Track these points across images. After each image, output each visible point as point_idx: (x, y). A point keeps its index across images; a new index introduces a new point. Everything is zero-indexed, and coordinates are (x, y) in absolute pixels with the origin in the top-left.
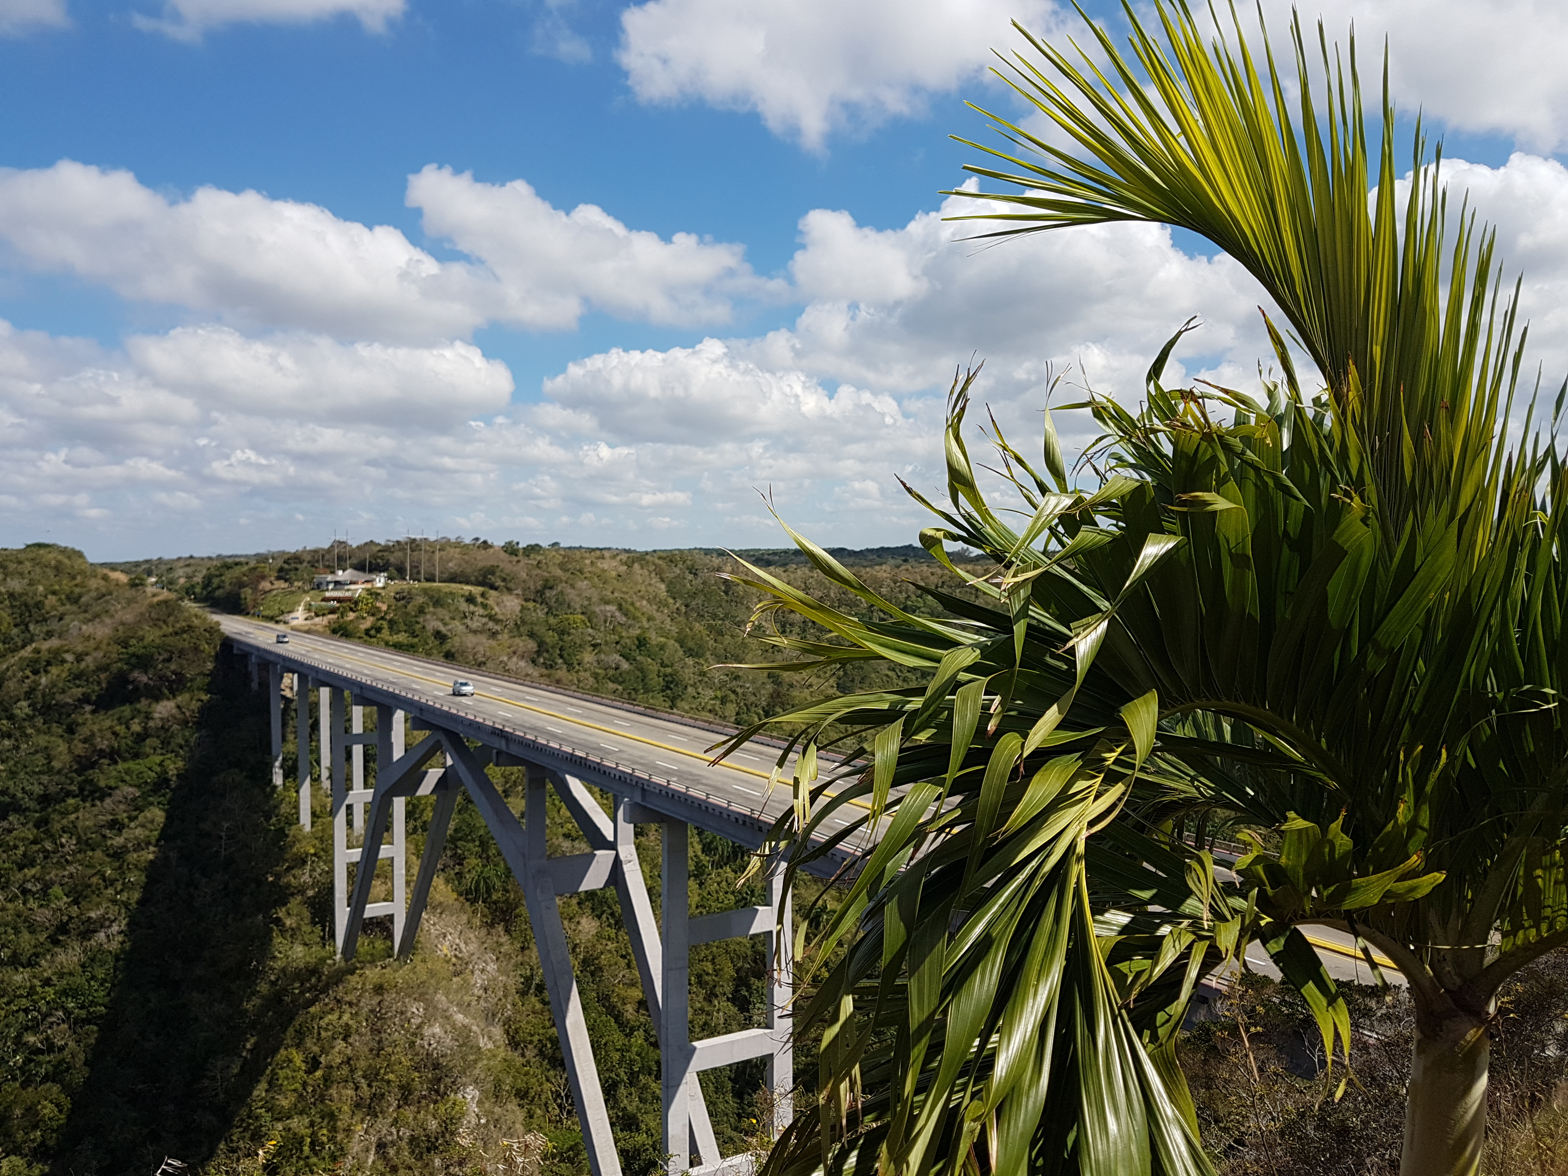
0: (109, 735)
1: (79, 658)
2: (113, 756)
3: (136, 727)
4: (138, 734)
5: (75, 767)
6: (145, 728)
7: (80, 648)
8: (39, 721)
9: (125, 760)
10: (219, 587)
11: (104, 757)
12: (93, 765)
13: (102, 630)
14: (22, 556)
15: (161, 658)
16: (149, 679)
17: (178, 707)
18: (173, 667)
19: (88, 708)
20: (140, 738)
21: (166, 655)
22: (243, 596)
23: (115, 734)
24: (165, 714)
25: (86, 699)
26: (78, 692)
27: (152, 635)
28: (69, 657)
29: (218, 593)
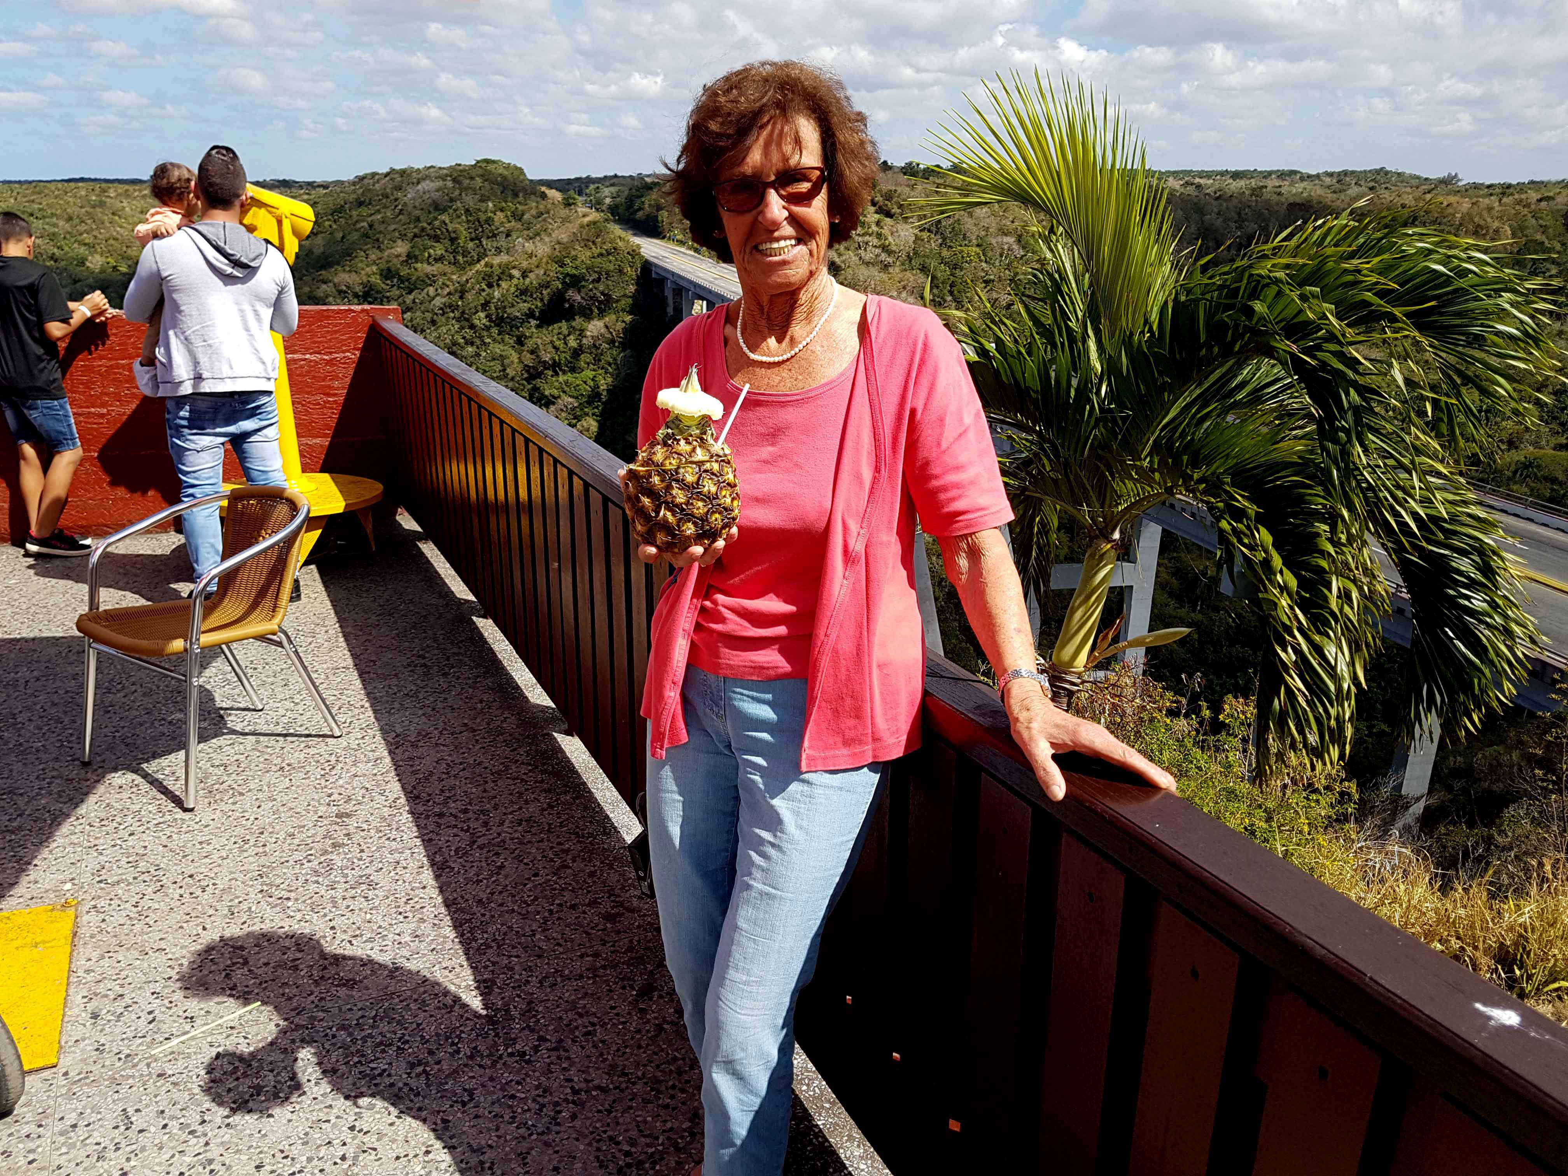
0: (550, 349)
1: (524, 275)
2: (555, 367)
3: (573, 343)
4: (575, 349)
5: (526, 375)
6: (580, 346)
7: (525, 264)
8: (495, 331)
9: (564, 372)
10: (640, 209)
11: (548, 369)
12: (539, 375)
13: (542, 248)
14: (473, 173)
15: (591, 279)
16: (582, 298)
17: (607, 327)
18: (601, 288)
19: (533, 322)
20: (577, 353)
21: (596, 276)
22: (660, 218)
23: (556, 349)
24: (596, 334)
25: (530, 314)
26: (524, 306)
27: (584, 255)
28: (516, 273)
29: (640, 215)
